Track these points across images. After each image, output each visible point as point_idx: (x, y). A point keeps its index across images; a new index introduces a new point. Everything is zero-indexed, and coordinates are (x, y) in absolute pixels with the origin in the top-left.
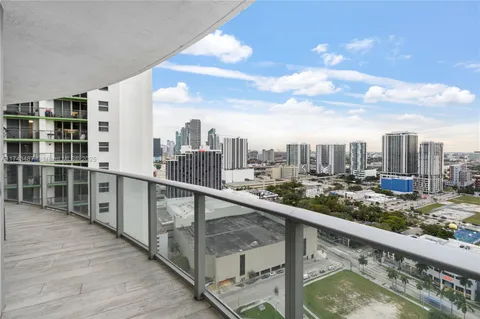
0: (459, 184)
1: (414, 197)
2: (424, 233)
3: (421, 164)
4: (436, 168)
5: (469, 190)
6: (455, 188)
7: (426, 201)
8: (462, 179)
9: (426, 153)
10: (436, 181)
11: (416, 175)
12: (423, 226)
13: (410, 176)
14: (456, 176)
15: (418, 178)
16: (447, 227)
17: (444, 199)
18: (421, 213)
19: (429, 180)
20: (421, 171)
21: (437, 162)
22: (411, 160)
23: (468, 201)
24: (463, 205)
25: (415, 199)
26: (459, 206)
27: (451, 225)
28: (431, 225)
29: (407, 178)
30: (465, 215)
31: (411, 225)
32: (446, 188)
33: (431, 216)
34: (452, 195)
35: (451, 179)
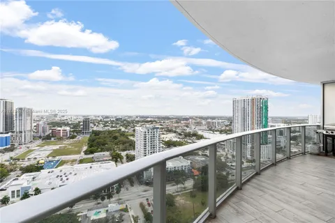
0: (42, 135)
1: (12, 149)
2: (23, 173)
3: (16, 123)
4: (28, 126)
5: (48, 137)
6: (40, 137)
7: (22, 150)
8: (44, 132)
9: (21, 115)
10: (28, 134)
11: (12, 132)
12: (21, 169)
13: (8, 133)
14: (41, 129)
15: (15, 134)
16: (38, 163)
17: (33, 146)
18: (19, 160)
19: (23, 134)
20: (17, 129)
21: (29, 121)
22: (9, 121)
23: (48, 144)
24: (46, 147)
25: (12, 151)
26: (43, 148)
27: (40, 162)
28: (28, 166)
29: (6, 135)
30: (48, 153)
31: (11, 171)
32: (34, 138)
33: (26, 160)
34: (39, 142)
35: (38, 132)
